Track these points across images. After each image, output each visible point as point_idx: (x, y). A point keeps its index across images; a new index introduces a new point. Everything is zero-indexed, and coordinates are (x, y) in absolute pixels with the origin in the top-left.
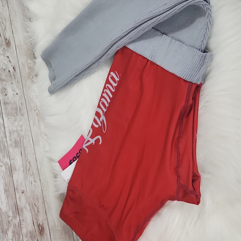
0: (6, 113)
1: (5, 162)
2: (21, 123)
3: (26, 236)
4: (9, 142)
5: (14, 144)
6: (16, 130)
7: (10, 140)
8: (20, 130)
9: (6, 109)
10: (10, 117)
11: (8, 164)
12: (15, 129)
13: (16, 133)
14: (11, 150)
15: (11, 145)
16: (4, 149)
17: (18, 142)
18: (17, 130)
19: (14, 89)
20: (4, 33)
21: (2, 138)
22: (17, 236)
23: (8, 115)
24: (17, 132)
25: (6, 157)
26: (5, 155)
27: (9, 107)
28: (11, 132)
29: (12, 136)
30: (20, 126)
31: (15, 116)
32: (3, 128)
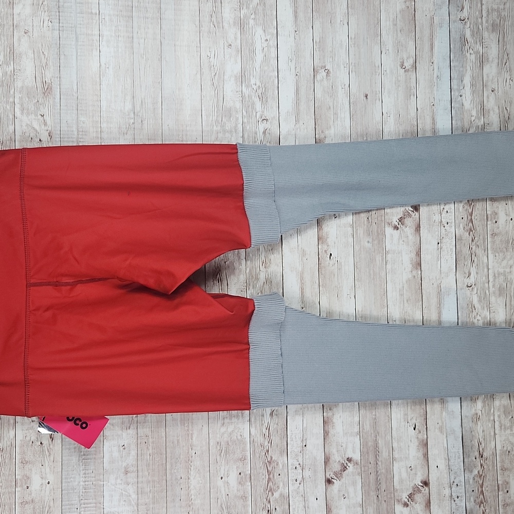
0: (493, 249)
1: (483, 316)
2: (511, 262)
3: (499, 410)
4: (492, 289)
5: (497, 292)
6: (502, 272)
7: (494, 286)
8: (509, 271)
9: (493, 242)
10: (497, 255)
11: (487, 318)
12: (501, 270)
13: (502, 277)
14: (493, 299)
15: (494, 293)
16: (484, 299)
17: (504, 288)
18: (505, 271)
19: (508, 212)
20: (506, 126)
21: (484, 284)
22: (487, 408)
23: (495, 251)
24: (505, 275)
25: (486, 309)
26: (485, 306)
27: (498, 239)
28: (497, 275)
29: (497, 280)
30: (509, 267)
31: (504, 252)
32: (486, 270)
